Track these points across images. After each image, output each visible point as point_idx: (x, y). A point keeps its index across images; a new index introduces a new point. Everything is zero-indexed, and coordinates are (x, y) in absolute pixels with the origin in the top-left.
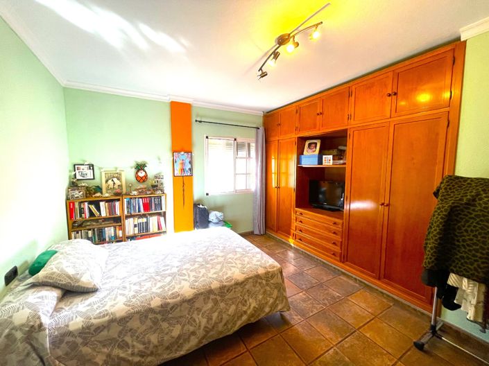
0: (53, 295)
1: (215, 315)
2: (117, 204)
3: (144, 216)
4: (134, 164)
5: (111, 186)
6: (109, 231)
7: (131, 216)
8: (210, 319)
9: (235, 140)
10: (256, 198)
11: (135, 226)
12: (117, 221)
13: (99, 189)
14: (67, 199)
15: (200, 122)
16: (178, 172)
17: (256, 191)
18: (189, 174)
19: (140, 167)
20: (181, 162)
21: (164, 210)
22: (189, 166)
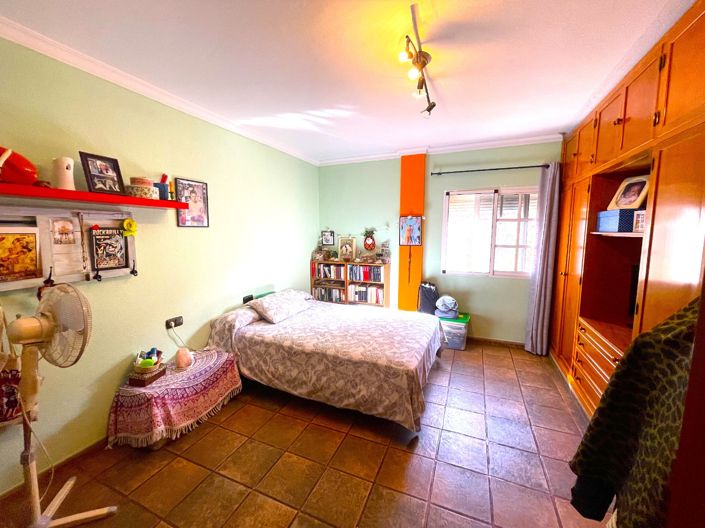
0: (252, 315)
1: (324, 379)
2: (342, 269)
3: (363, 284)
4: (363, 231)
5: (344, 252)
6: (336, 293)
7: (352, 283)
8: (319, 379)
9: (496, 191)
10: (533, 290)
11: (356, 293)
12: (342, 284)
13: (335, 254)
14: (312, 260)
15: (439, 174)
16: (404, 241)
17: (534, 276)
18: (417, 243)
19: (369, 234)
20: (408, 228)
21: (382, 281)
22: (418, 233)
